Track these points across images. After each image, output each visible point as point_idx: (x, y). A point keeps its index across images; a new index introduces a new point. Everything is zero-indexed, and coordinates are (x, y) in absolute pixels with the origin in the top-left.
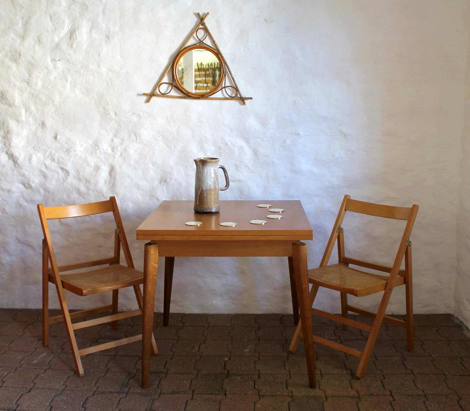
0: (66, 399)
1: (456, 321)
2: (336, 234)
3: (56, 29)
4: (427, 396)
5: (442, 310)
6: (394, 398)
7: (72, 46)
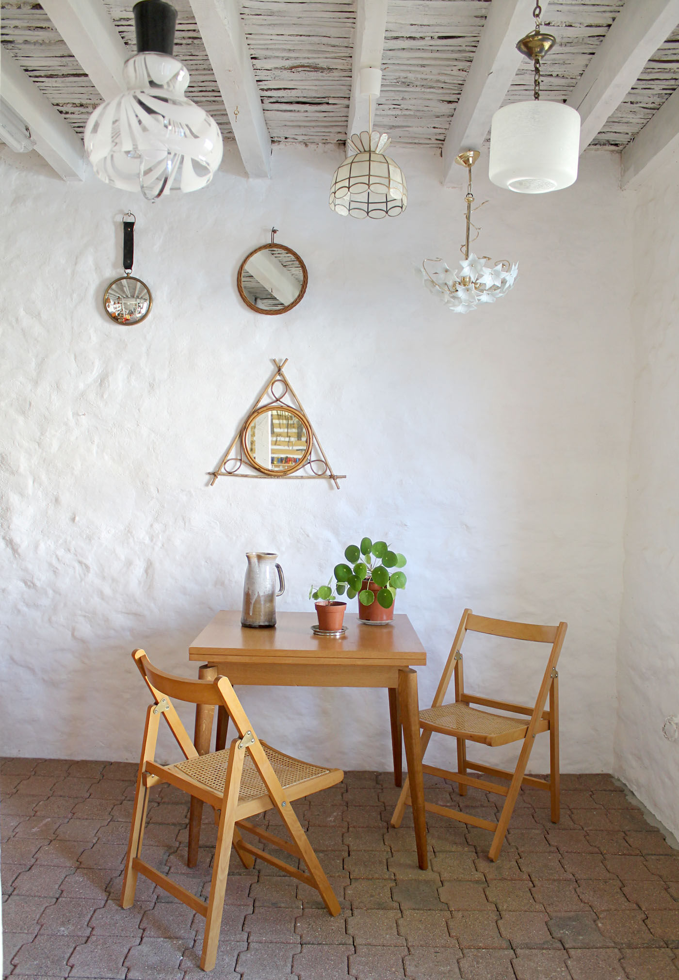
0: (82, 881)
1: (617, 784)
2: (454, 663)
3: (82, 373)
4: (578, 881)
5: (597, 768)
6: (534, 883)
7: (102, 396)
